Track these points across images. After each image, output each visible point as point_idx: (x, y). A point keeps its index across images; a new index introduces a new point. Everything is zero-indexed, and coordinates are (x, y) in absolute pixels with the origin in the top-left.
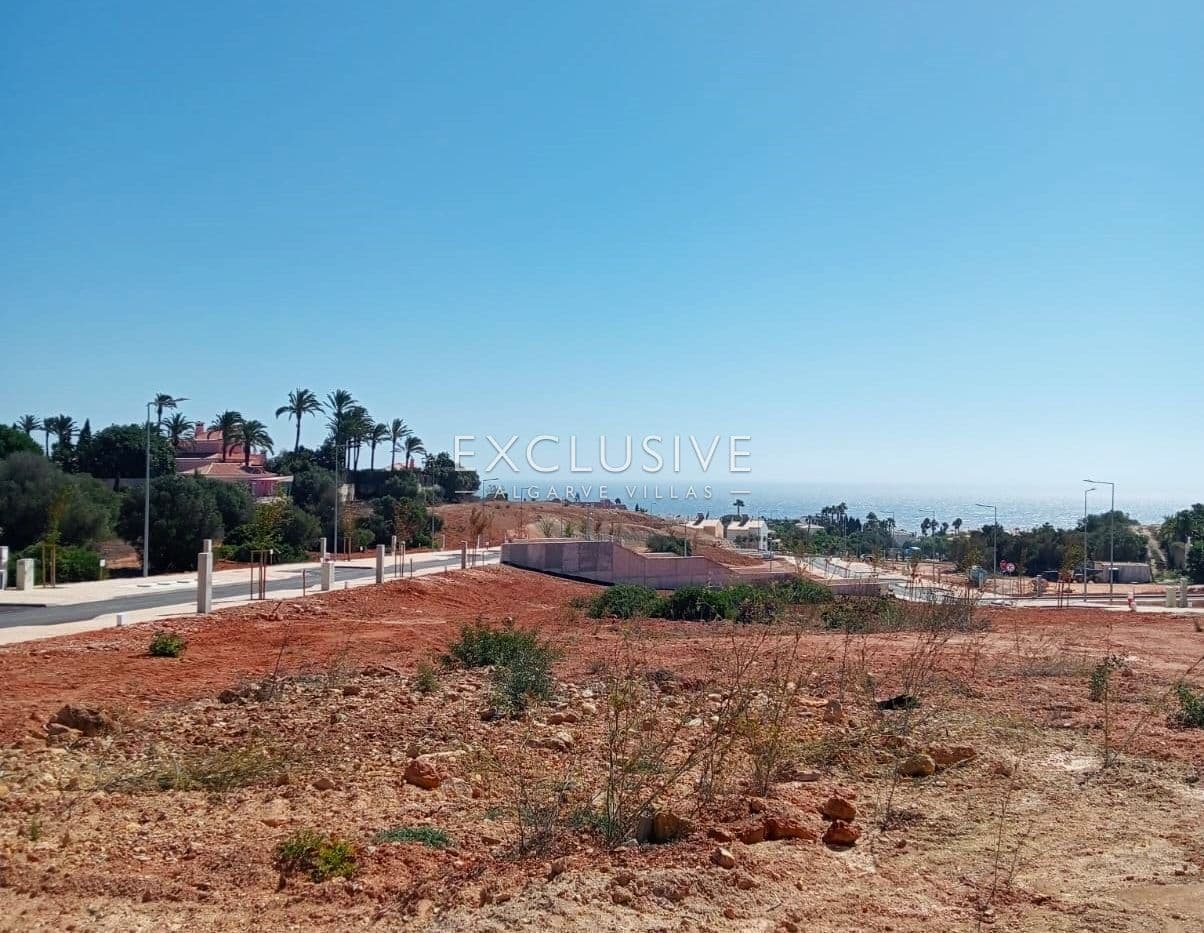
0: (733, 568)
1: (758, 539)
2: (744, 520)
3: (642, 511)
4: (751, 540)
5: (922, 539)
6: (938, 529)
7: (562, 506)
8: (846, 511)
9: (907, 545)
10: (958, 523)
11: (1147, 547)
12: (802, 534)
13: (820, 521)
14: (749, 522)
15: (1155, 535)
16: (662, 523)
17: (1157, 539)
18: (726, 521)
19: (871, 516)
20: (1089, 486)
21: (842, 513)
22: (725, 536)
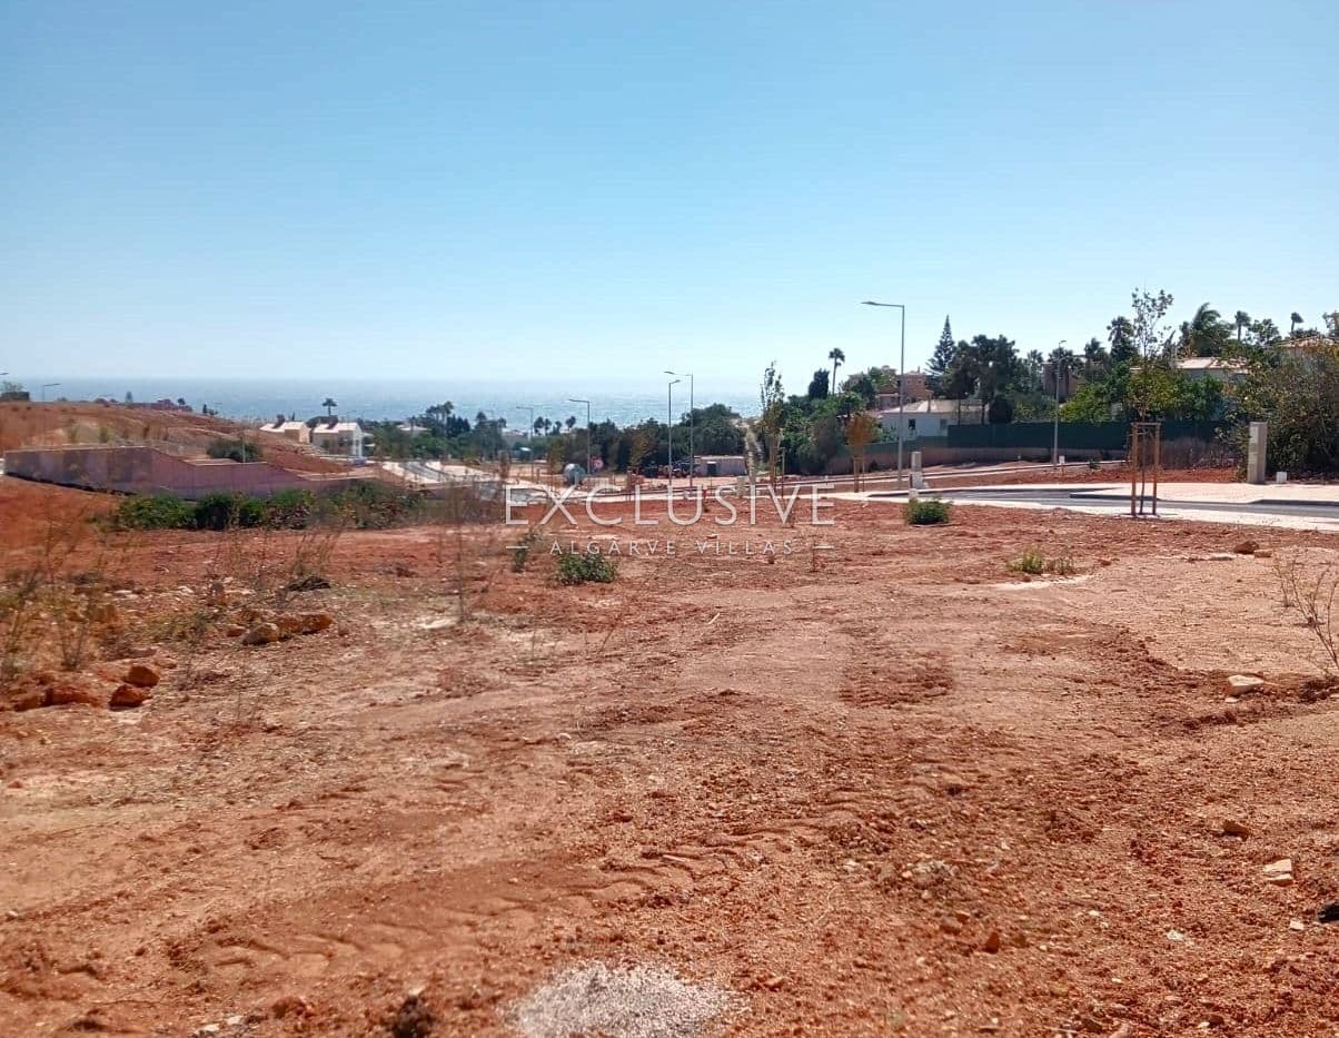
0: (306, 475)
1: (350, 443)
2: (333, 422)
3: (212, 413)
4: (341, 445)
5: (533, 439)
6: (551, 430)
7: (104, 409)
8: (453, 411)
9: (518, 446)
10: (571, 422)
11: (745, 439)
12: (402, 437)
13: (425, 422)
14: (338, 425)
15: (753, 427)
16: (231, 426)
17: (755, 432)
18: (312, 424)
19: (481, 416)
20: (673, 378)
21: (449, 412)
22: (311, 441)
